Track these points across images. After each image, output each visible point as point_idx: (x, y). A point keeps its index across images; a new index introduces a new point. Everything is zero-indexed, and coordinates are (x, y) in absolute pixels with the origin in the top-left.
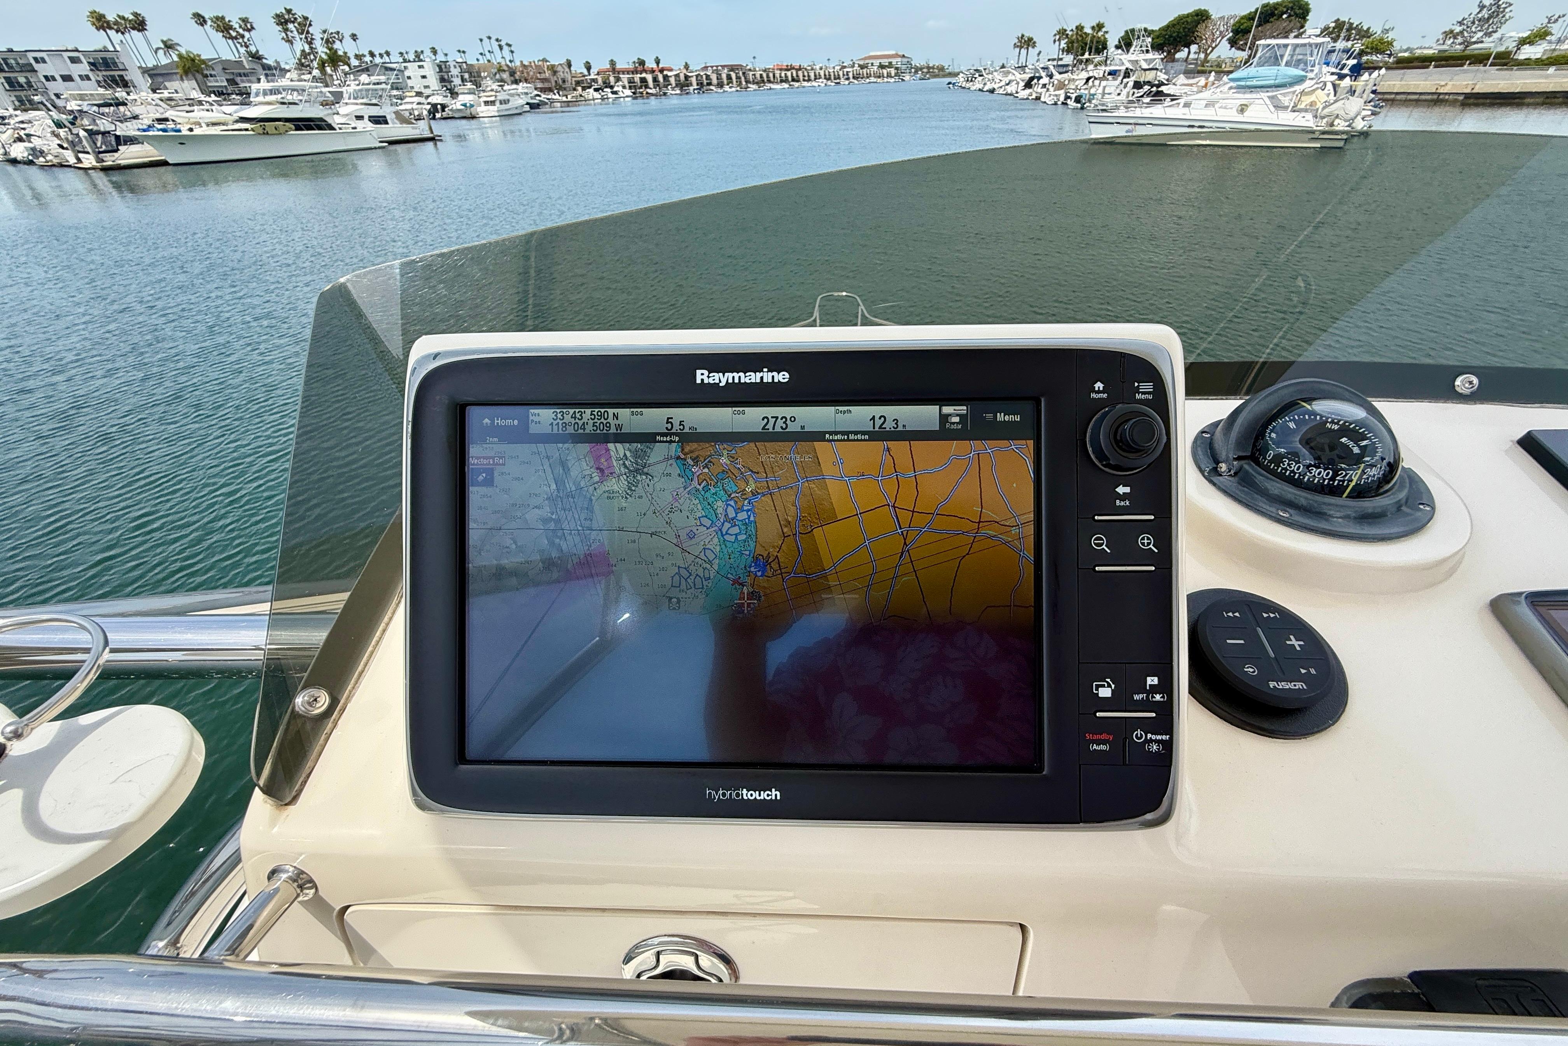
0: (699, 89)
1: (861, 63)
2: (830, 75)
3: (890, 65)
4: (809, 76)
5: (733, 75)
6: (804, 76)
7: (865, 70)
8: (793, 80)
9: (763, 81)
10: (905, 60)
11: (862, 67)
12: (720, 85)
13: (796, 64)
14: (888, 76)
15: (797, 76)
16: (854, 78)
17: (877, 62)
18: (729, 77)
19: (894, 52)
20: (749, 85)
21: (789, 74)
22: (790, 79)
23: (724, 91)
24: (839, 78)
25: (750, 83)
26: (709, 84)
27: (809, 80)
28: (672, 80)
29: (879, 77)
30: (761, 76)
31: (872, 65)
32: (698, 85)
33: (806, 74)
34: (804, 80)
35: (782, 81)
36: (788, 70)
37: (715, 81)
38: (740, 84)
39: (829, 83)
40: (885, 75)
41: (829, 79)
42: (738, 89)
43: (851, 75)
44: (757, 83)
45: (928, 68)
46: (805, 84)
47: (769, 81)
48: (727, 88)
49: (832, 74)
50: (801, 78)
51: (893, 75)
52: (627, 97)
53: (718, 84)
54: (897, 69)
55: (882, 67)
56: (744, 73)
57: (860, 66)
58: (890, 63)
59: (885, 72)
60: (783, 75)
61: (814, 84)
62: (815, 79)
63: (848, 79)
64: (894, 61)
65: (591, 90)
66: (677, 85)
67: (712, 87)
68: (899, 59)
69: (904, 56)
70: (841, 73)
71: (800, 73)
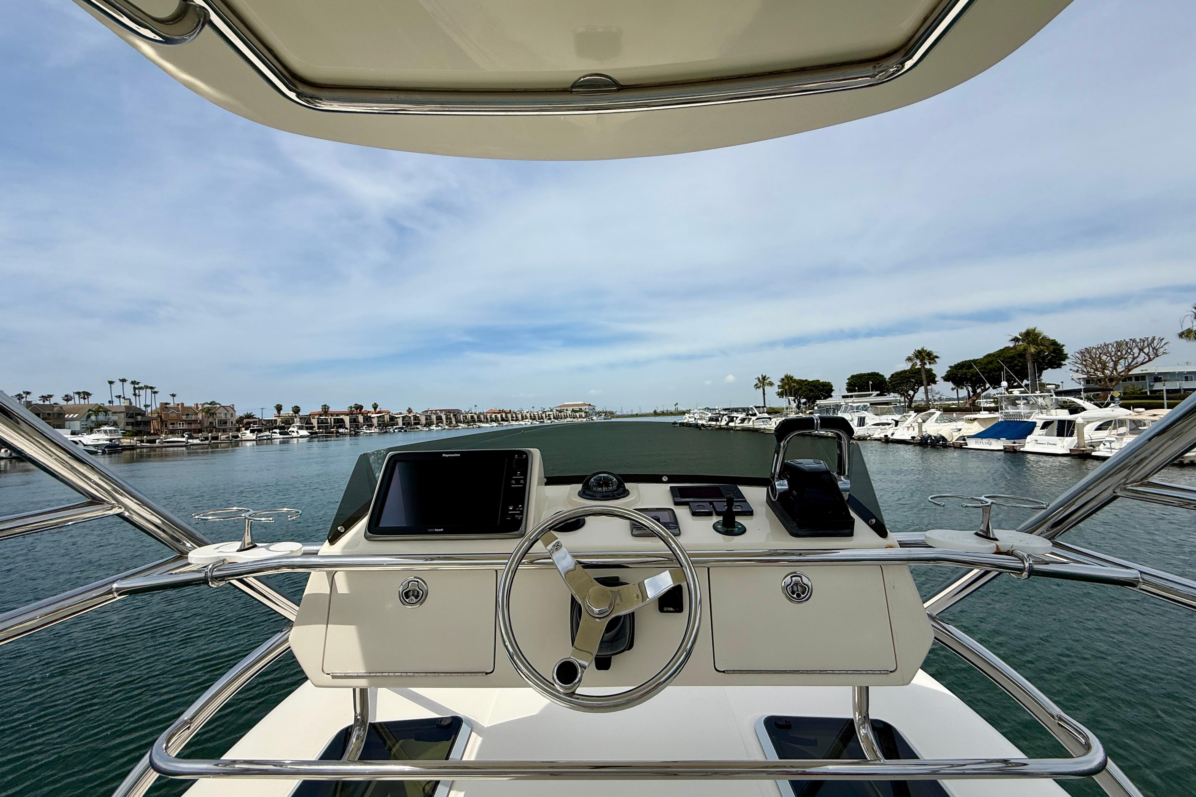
0: (402, 428)
1: (559, 409)
2: (534, 416)
3: (581, 410)
4: (516, 417)
5: (444, 417)
6: (512, 417)
7: (562, 414)
8: (503, 420)
9: (474, 421)
10: (590, 407)
11: (560, 412)
12: (429, 424)
13: (507, 409)
14: (580, 417)
15: (506, 417)
16: (554, 418)
17: (570, 409)
18: (439, 419)
19: (582, 403)
20: (459, 424)
21: (499, 416)
22: (500, 419)
23: (430, 430)
24: (542, 418)
25: (461, 422)
26: (418, 424)
27: (517, 420)
28: (375, 421)
29: (574, 418)
30: (472, 417)
31: (567, 410)
32: (404, 424)
33: (514, 415)
34: (512, 420)
35: (492, 421)
36: (498, 413)
37: (423, 420)
38: (449, 423)
39: (534, 422)
40: (578, 417)
41: (534, 419)
42: (447, 427)
43: (552, 417)
44: (468, 422)
45: (606, 413)
46: (514, 423)
47: (480, 421)
48: (433, 427)
49: (537, 416)
50: (510, 419)
51: (584, 416)
52: (302, 437)
53: (426, 424)
54: (586, 412)
55: (574, 411)
56: (455, 416)
57: (557, 411)
58: (581, 409)
59: (578, 414)
60: (493, 416)
61: (521, 422)
62: (522, 419)
63: (550, 419)
64: (583, 408)
65: (248, 432)
66: (379, 425)
67: (419, 426)
68: (587, 407)
69: (590, 405)
70: (544, 415)
71: (509, 416)
